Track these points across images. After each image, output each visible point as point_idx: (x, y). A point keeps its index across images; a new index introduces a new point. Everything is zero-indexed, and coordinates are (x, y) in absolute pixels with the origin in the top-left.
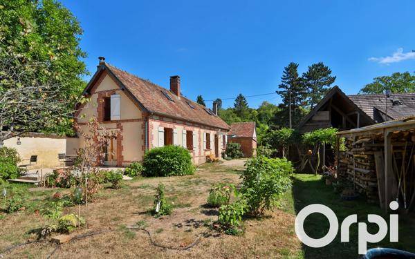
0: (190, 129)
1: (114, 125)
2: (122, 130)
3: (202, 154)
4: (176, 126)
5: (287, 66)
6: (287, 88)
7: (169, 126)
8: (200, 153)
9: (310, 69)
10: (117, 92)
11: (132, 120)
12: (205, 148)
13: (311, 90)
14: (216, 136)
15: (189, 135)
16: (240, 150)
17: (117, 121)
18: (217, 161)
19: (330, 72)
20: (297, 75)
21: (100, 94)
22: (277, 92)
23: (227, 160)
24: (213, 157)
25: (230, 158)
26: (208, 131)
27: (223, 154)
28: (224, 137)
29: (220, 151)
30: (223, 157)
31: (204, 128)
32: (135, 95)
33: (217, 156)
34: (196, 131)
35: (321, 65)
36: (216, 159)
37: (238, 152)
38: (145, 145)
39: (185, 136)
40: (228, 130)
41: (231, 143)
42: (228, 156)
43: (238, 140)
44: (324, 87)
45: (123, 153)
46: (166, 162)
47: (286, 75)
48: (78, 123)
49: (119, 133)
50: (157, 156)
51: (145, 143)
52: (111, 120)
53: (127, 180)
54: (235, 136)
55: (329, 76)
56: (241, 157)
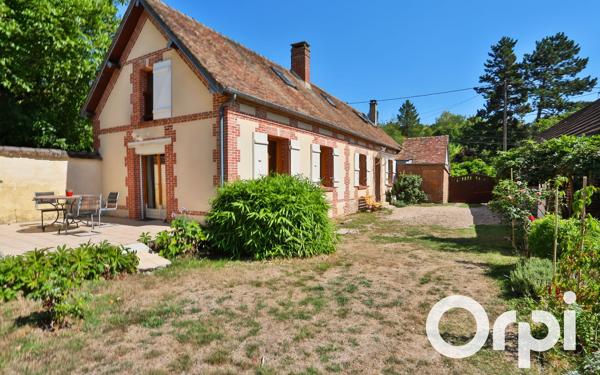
0: (328, 142)
1: (160, 130)
2: (174, 139)
3: (352, 196)
4: (298, 134)
5: (496, 43)
6: (494, 82)
7: (280, 132)
8: (347, 193)
9: (539, 46)
10: (165, 55)
11: (194, 117)
12: (357, 184)
13: (537, 83)
14: (377, 160)
15: (326, 155)
16: (420, 189)
17: (164, 121)
18: (380, 209)
19: (577, 51)
20: (514, 58)
21: (135, 63)
22: (475, 89)
23: (397, 206)
24: (371, 201)
25: (402, 203)
26: (363, 151)
27: (388, 195)
28: (390, 162)
29: (384, 189)
30: (389, 200)
31: (356, 144)
32: (199, 57)
33: (378, 198)
34: (339, 148)
35: (560, 37)
36: (377, 205)
37: (417, 190)
38: (219, 173)
39: (317, 158)
40: (398, 151)
41: (403, 175)
42: (398, 199)
43: (417, 168)
44: (565, 78)
45: (178, 193)
46: (260, 222)
47: (492, 59)
48: (101, 128)
49: (169, 148)
50: (235, 204)
51: (219, 169)
52: (155, 118)
53: (149, 270)
54: (410, 162)
55: (575, 57)
56: (421, 201)
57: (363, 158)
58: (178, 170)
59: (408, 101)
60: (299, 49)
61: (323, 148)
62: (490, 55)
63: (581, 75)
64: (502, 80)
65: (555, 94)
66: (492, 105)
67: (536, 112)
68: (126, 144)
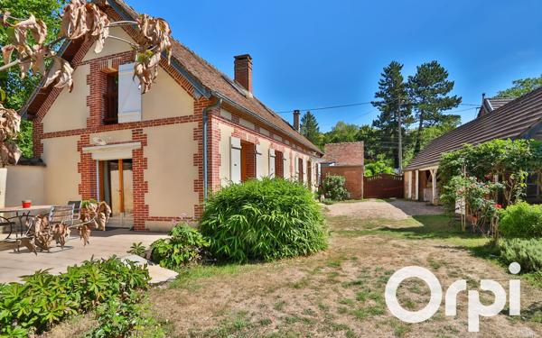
1: (127, 134)
2: (144, 144)
4: (260, 140)
5: (387, 66)
6: (386, 98)
7: (248, 137)
9: (420, 70)
11: (170, 121)
13: (419, 99)
14: (309, 163)
15: (279, 159)
16: (344, 188)
17: (132, 125)
19: (446, 76)
20: (402, 79)
21: (94, 64)
22: (372, 103)
25: (330, 201)
28: (317, 165)
31: (296, 149)
34: (287, 152)
35: (434, 64)
37: (341, 188)
38: (202, 177)
41: (329, 176)
42: (326, 197)
43: (340, 170)
44: (439, 96)
45: (148, 199)
47: (384, 79)
48: (45, 131)
49: (138, 153)
50: (246, 207)
51: (201, 172)
52: (119, 122)
53: (161, 283)
54: (333, 165)
55: (445, 80)
56: (345, 198)
57: (301, 161)
58: (148, 175)
59: (308, 113)
60: (242, 62)
61: (277, 152)
62: (383, 75)
63: (450, 95)
64: (393, 96)
65: (434, 109)
66: (385, 116)
67: (419, 122)
68: (79, 149)
